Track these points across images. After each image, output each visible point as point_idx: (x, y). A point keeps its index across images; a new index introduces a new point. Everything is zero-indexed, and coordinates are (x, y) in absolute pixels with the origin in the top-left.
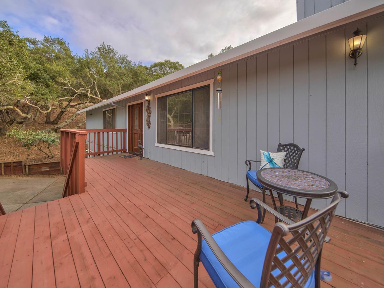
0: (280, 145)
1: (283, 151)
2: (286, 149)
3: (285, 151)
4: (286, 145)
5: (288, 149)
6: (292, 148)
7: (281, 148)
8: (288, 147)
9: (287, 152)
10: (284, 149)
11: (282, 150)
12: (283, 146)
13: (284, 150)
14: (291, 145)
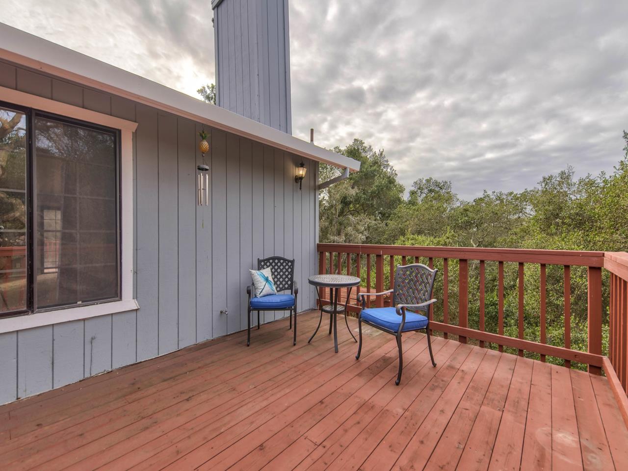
0: (259, 261)
1: (265, 267)
2: (268, 264)
3: (268, 267)
4: (268, 260)
5: (271, 264)
6: (276, 261)
7: (263, 263)
8: (271, 261)
9: (271, 267)
10: (265, 264)
11: (264, 265)
12: (264, 261)
13: (267, 265)
14: (274, 259)
